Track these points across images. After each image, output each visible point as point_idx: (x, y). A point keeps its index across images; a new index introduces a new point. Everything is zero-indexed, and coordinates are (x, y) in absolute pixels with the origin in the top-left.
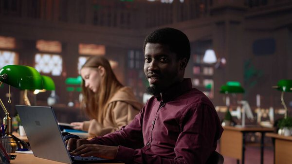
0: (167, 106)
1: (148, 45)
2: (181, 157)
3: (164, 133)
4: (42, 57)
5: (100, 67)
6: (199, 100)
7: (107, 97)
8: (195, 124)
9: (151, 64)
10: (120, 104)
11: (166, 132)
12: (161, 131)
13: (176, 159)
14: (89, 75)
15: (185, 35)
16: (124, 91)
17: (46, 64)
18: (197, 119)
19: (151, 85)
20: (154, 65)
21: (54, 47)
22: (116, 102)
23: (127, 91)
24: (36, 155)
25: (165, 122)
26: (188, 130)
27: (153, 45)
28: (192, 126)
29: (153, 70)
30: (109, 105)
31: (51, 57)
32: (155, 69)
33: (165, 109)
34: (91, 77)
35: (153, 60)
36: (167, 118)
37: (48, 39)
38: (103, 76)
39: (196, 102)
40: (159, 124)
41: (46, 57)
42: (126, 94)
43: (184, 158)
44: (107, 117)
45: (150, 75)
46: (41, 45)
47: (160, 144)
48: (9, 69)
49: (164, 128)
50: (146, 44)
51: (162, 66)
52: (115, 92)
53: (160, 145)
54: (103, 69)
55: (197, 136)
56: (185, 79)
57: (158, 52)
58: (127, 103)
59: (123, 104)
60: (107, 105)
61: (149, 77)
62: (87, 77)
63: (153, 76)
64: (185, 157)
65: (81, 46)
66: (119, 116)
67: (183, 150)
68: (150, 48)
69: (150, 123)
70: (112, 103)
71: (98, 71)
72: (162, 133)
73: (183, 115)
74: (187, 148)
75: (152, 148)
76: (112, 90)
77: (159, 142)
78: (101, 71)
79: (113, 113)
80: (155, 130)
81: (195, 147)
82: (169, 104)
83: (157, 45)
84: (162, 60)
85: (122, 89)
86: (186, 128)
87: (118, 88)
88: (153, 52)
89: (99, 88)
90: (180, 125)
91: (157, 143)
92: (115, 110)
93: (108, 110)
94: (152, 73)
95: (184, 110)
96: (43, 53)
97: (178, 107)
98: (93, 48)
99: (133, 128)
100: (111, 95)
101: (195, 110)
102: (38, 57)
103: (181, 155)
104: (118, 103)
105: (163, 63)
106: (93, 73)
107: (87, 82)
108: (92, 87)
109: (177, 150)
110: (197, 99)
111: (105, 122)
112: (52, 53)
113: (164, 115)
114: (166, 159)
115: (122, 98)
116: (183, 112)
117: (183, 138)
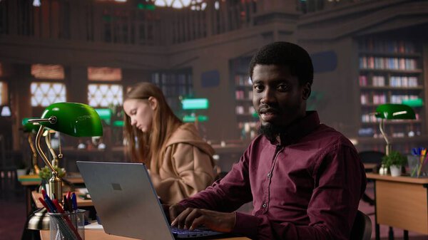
0: (287, 150)
1: (257, 68)
2: (322, 222)
3: (291, 190)
4: (39, 86)
5: (150, 98)
6: (337, 142)
7: (162, 138)
8: (336, 175)
9: (265, 94)
10: (183, 147)
11: (293, 188)
12: (286, 186)
13: (312, 225)
14: (136, 110)
15: (306, 52)
16: (186, 129)
17: (46, 95)
18: (339, 168)
19: (265, 124)
20: (269, 94)
21: (55, 72)
22: (176, 144)
23: (190, 129)
24: (107, 230)
25: (290, 174)
26: (328, 183)
27: (266, 67)
28: (333, 178)
29: (268, 103)
30: (167, 148)
31: (51, 86)
32: (272, 100)
33: (286, 155)
34: (139, 112)
35: (267, 88)
36: (293, 168)
37: (46, 62)
38: (155, 109)
39: (334, 144)
40: (281, 176)
41: (45, 86)
42: (190, 133)
43: (325, 224)
44: (164, 165)
45: (265, 109)
46: (37, 71)
47: (284, 205)
48: (56, 109)
49: (289, 183)
50: (254, 65)
51: (281, 96)
52: (173, 131)
53: (284, 207)
54: (155, 100)
55: (341, 191)
56: (307, 112)
57: (274, 76)
58: (192, 145)
59: (187, 146)
60: (163, 149)
61: (262, 113)
62: (134, 112)
63: (269, 111)
64: (328, 223)
65: (90, 70)
66: (182, 163)
67: (322, 211)
68: (261, 71)
69: (262, 175)
70: (171, 145)
71: (148, 103)
72: (287, 190)
73: (318, 162)
74: (329, 209)
75: (271, 211)
76: (169, 128)
77: (282, 203)
78: (153, 103)
79: (174, 158)
80: (275, 186)
81: (339, 207)
82: (290, 147)
83: (272, 67)
84: (280, 88)
85: (183, 127)
86: (323, 181)
87: (177, 125)
88: (266, 76)
89: (150, 127)
90: (315, 177)
91: (280, 204)
92: (176, 155)
93: (166, 155)
94: (267, 107)
95: (318, 156)
96: (40, 81)
97: (306, 152)
98: (105, 72)
99: (232, 183)
100: (167, 136)
101: (334, 155)
102: (34, 87)
103: (322, 220)
104: (180, 146)
105: (281, 91)
106: (142, 107)
107: (133, 119)
108: (140, 125)
109: (313, 212)
110: (334, 141)
111: (161, 171)
112: (52, 81)
113: (287, 164)
114: (301, 226)
115: (185, 138)
116: (317, 159)
117: (319, 195)
